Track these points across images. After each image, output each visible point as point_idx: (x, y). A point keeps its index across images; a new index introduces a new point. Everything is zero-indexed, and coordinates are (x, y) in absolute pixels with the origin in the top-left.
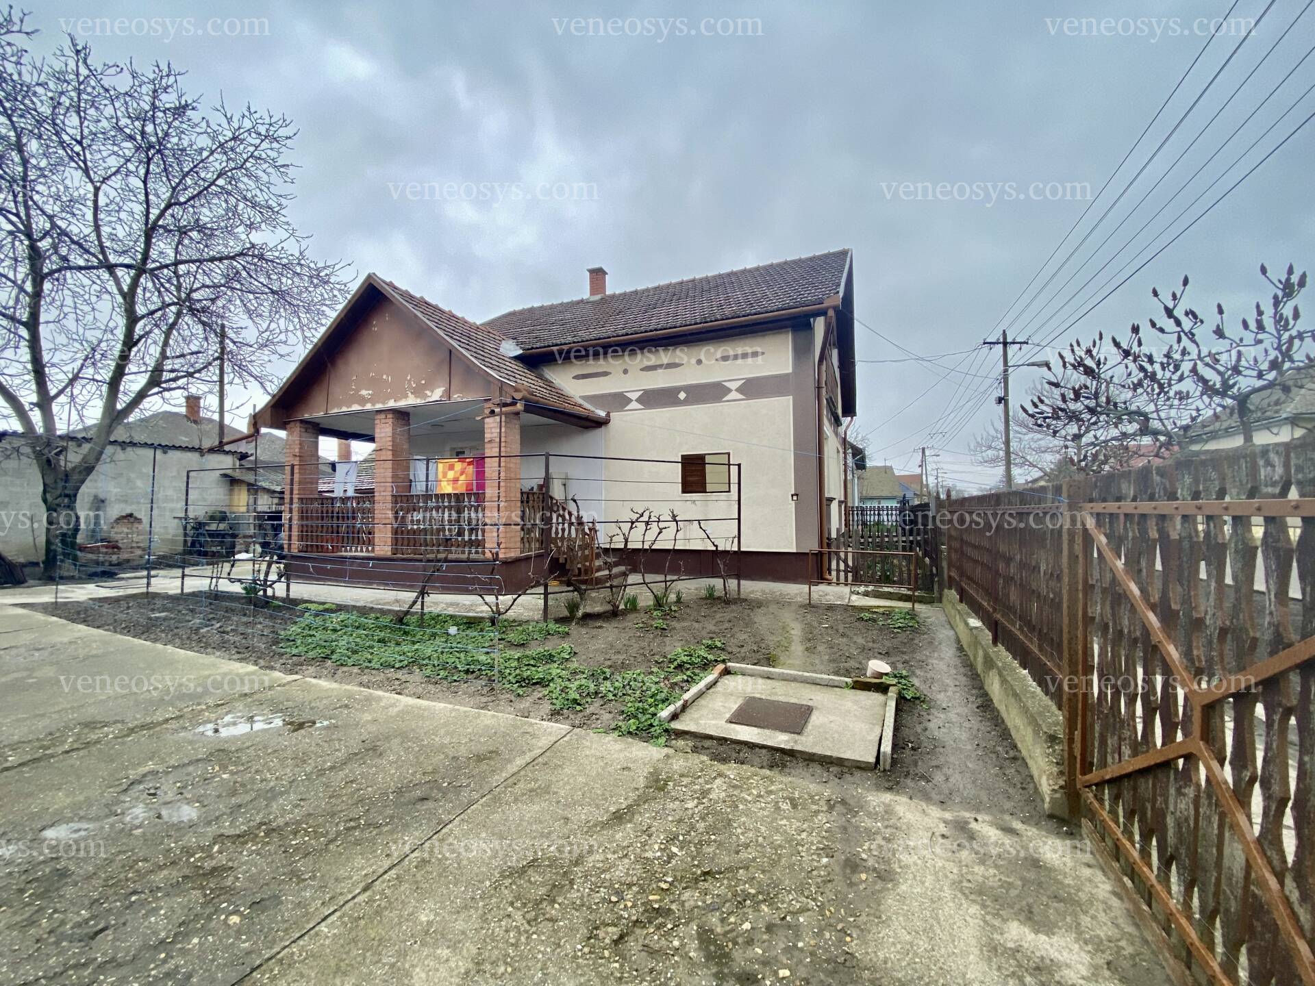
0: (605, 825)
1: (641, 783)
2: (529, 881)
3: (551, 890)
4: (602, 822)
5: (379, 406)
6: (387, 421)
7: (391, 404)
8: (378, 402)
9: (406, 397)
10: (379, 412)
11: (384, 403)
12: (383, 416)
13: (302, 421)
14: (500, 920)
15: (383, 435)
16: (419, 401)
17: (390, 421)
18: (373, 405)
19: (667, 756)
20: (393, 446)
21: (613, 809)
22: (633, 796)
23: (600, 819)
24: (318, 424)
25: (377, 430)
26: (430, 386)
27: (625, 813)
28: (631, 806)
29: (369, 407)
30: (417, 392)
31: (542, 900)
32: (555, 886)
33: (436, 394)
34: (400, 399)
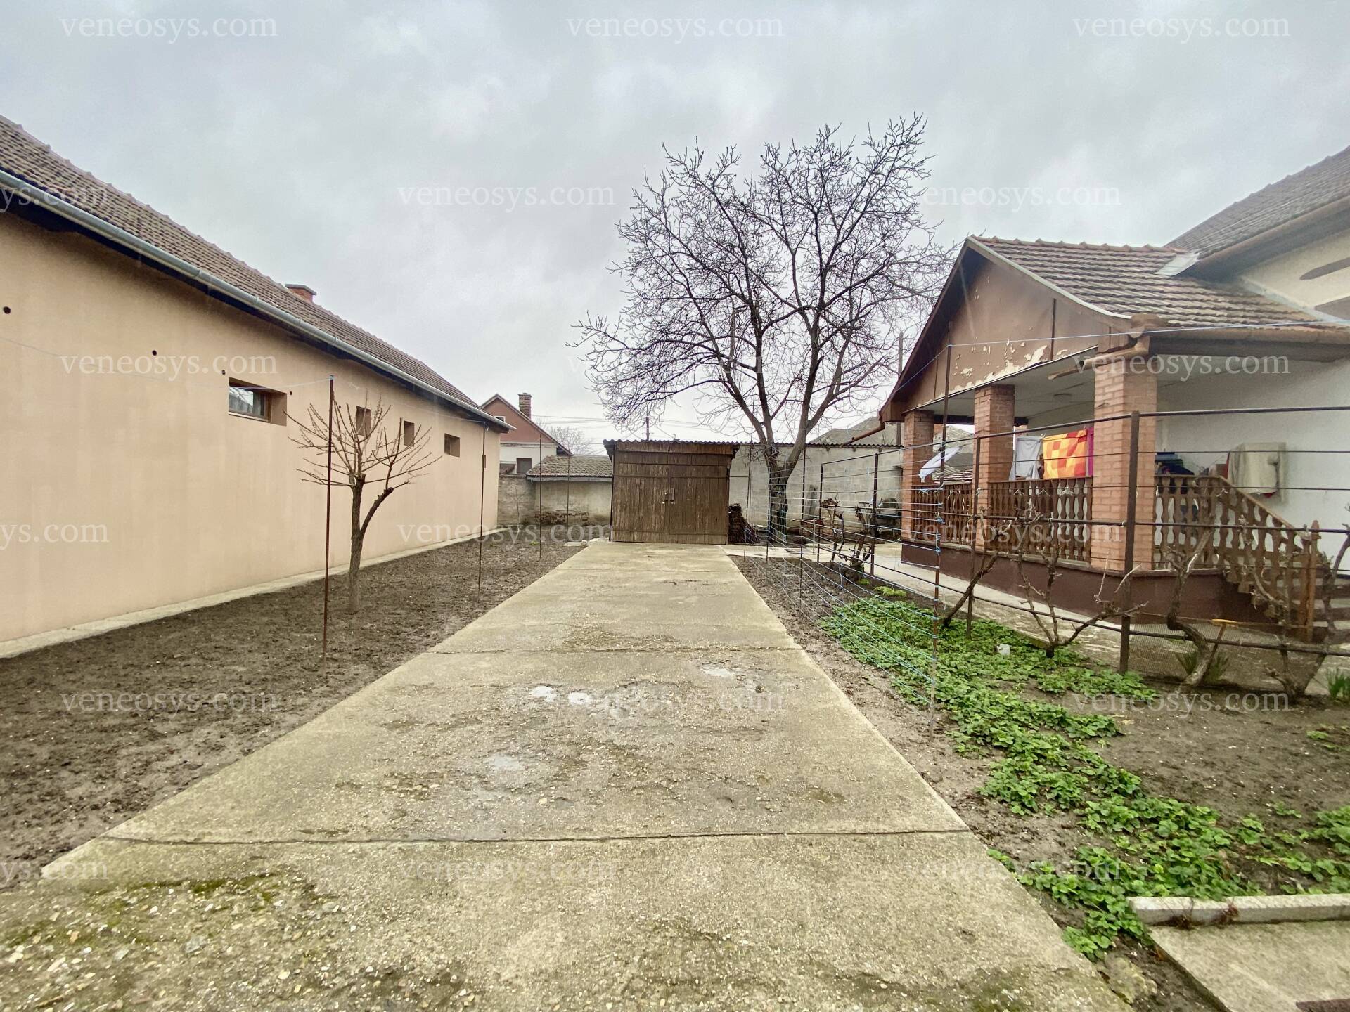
0: (833, 978)
1: (965, 971)
2: (684, 952)
3: (684, 982)
4: (834, 970)
5: (979, 383)
6: (986, 398)
7: (990, 378)
8: (978, 379)
9: (1004, 366)
10: (979, 389)
11: (983, 380)
12: (982, 394)
13: (916, 411)
14: (617, 959)
15: (982, 415)
16: (1018, 369)
17: (988, 398)
18: (974, 383)
19: (1069, 974)
20: (991, 426)
21: (868, 967)
22: (924, 977)
23: (835, 963)
24: (933, 412)
25: (976, 411)
26: (1030, 348)
27: (878, 989)
28: (903, 988)
29: (969, 386)
30: (1016, 359)
31: (663, 981)
32: (692, 981)
33: (1035, 357)
34: (999, 370)
